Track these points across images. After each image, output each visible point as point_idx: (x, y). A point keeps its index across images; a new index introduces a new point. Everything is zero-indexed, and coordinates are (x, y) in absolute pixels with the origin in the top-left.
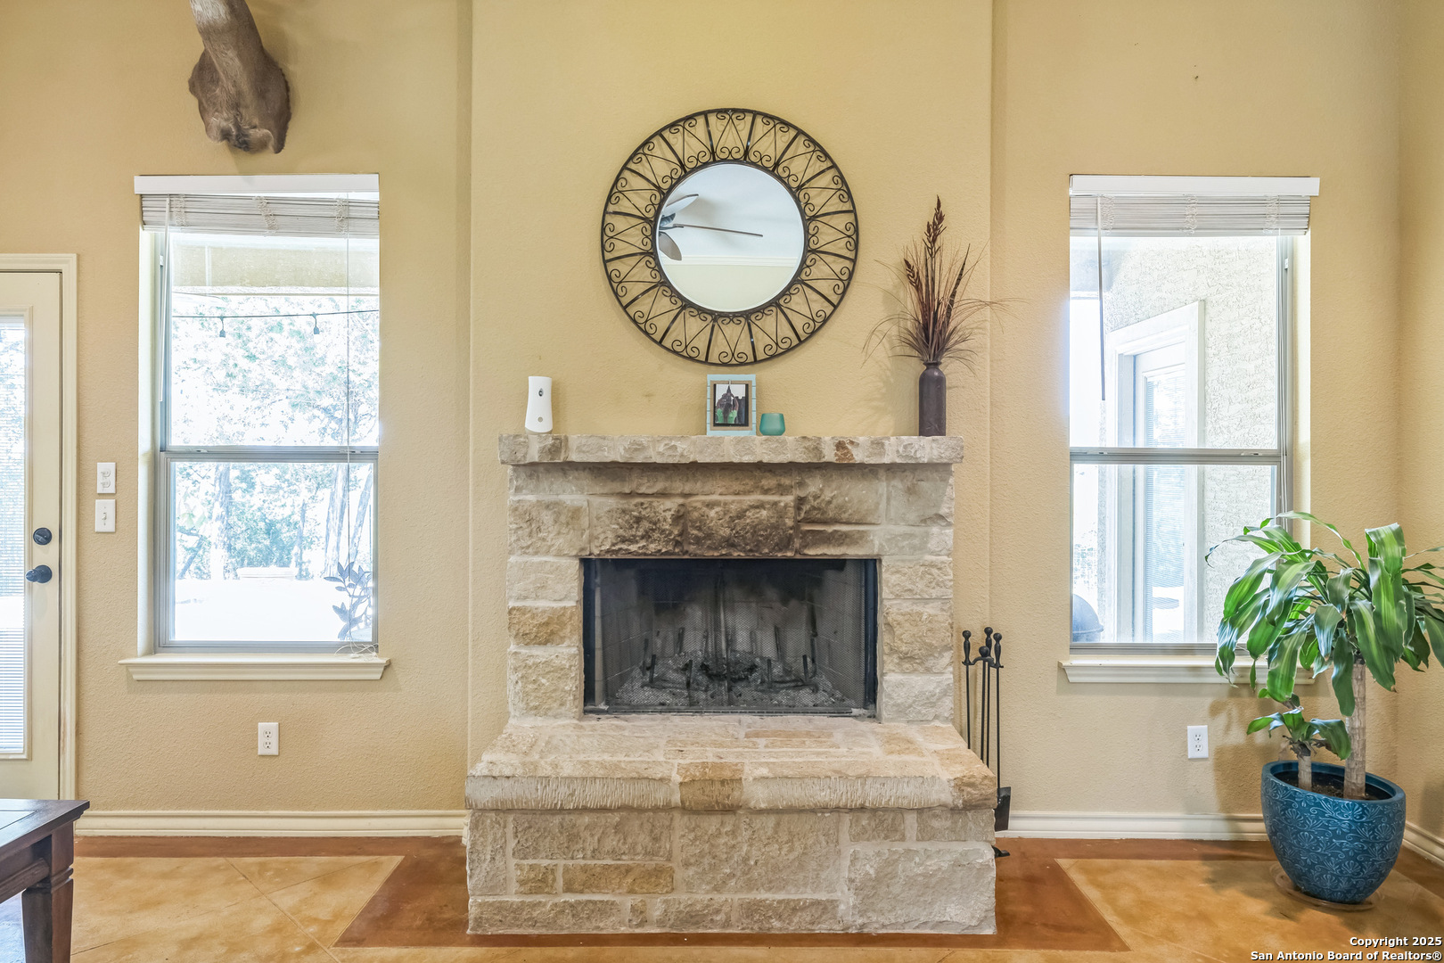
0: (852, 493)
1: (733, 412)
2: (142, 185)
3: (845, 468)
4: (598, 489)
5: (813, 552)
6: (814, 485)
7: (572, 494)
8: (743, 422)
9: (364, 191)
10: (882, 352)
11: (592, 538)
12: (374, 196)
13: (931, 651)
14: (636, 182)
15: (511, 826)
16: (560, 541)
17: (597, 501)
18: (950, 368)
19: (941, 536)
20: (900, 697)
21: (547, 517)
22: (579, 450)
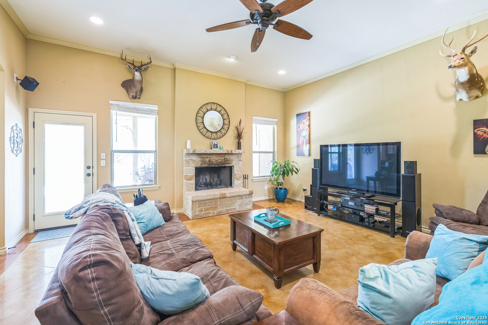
0: (231, 157)
1: (216, 146)
2: (111, 102)
3: (232, 154)
4: (198, 157)
5: (226, 165)
6: (226, 156)
7: (194, 158)
8: (217, 147)
9: (155, 108)
10: (232, 138)
11: (197, 164)
12: (157, 109)
13: (240, 178)
14: (201, 112)
15: (197, 203)
16: (192, 165)
17: (198, 159)
18: (241, 140)
19: (241, 163)
20: (237, 184)
21: (191, 161)
22: (198, 151)
